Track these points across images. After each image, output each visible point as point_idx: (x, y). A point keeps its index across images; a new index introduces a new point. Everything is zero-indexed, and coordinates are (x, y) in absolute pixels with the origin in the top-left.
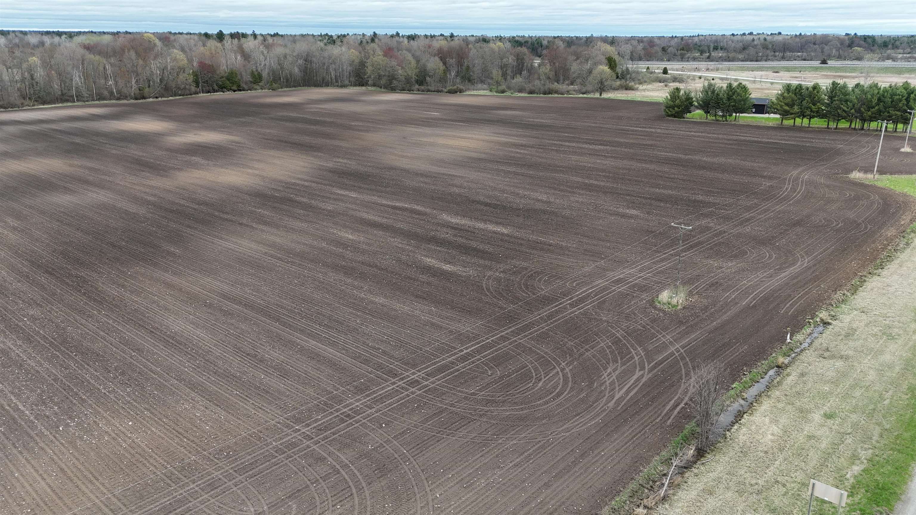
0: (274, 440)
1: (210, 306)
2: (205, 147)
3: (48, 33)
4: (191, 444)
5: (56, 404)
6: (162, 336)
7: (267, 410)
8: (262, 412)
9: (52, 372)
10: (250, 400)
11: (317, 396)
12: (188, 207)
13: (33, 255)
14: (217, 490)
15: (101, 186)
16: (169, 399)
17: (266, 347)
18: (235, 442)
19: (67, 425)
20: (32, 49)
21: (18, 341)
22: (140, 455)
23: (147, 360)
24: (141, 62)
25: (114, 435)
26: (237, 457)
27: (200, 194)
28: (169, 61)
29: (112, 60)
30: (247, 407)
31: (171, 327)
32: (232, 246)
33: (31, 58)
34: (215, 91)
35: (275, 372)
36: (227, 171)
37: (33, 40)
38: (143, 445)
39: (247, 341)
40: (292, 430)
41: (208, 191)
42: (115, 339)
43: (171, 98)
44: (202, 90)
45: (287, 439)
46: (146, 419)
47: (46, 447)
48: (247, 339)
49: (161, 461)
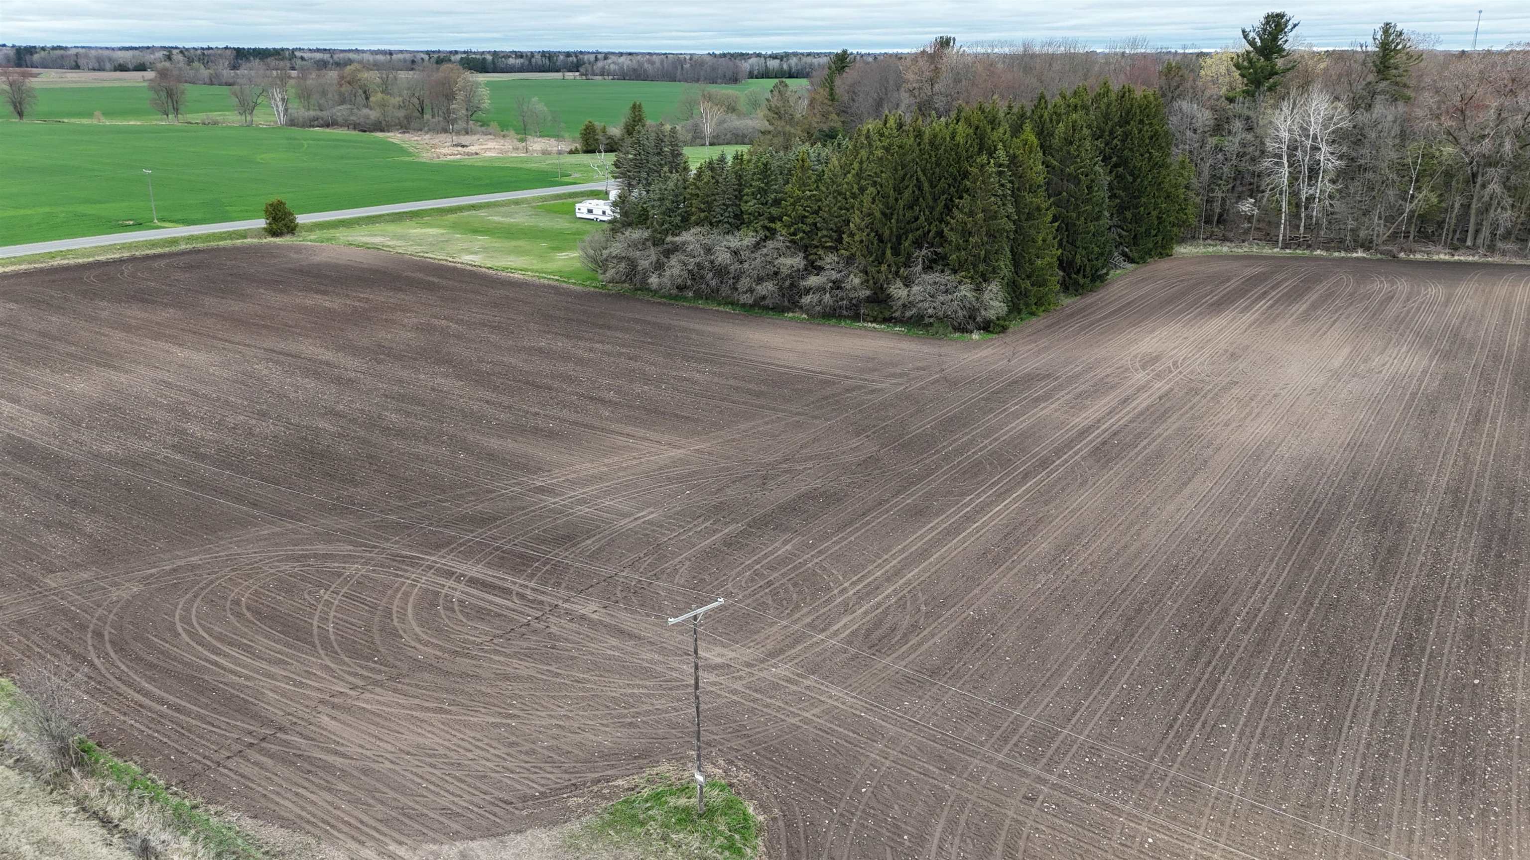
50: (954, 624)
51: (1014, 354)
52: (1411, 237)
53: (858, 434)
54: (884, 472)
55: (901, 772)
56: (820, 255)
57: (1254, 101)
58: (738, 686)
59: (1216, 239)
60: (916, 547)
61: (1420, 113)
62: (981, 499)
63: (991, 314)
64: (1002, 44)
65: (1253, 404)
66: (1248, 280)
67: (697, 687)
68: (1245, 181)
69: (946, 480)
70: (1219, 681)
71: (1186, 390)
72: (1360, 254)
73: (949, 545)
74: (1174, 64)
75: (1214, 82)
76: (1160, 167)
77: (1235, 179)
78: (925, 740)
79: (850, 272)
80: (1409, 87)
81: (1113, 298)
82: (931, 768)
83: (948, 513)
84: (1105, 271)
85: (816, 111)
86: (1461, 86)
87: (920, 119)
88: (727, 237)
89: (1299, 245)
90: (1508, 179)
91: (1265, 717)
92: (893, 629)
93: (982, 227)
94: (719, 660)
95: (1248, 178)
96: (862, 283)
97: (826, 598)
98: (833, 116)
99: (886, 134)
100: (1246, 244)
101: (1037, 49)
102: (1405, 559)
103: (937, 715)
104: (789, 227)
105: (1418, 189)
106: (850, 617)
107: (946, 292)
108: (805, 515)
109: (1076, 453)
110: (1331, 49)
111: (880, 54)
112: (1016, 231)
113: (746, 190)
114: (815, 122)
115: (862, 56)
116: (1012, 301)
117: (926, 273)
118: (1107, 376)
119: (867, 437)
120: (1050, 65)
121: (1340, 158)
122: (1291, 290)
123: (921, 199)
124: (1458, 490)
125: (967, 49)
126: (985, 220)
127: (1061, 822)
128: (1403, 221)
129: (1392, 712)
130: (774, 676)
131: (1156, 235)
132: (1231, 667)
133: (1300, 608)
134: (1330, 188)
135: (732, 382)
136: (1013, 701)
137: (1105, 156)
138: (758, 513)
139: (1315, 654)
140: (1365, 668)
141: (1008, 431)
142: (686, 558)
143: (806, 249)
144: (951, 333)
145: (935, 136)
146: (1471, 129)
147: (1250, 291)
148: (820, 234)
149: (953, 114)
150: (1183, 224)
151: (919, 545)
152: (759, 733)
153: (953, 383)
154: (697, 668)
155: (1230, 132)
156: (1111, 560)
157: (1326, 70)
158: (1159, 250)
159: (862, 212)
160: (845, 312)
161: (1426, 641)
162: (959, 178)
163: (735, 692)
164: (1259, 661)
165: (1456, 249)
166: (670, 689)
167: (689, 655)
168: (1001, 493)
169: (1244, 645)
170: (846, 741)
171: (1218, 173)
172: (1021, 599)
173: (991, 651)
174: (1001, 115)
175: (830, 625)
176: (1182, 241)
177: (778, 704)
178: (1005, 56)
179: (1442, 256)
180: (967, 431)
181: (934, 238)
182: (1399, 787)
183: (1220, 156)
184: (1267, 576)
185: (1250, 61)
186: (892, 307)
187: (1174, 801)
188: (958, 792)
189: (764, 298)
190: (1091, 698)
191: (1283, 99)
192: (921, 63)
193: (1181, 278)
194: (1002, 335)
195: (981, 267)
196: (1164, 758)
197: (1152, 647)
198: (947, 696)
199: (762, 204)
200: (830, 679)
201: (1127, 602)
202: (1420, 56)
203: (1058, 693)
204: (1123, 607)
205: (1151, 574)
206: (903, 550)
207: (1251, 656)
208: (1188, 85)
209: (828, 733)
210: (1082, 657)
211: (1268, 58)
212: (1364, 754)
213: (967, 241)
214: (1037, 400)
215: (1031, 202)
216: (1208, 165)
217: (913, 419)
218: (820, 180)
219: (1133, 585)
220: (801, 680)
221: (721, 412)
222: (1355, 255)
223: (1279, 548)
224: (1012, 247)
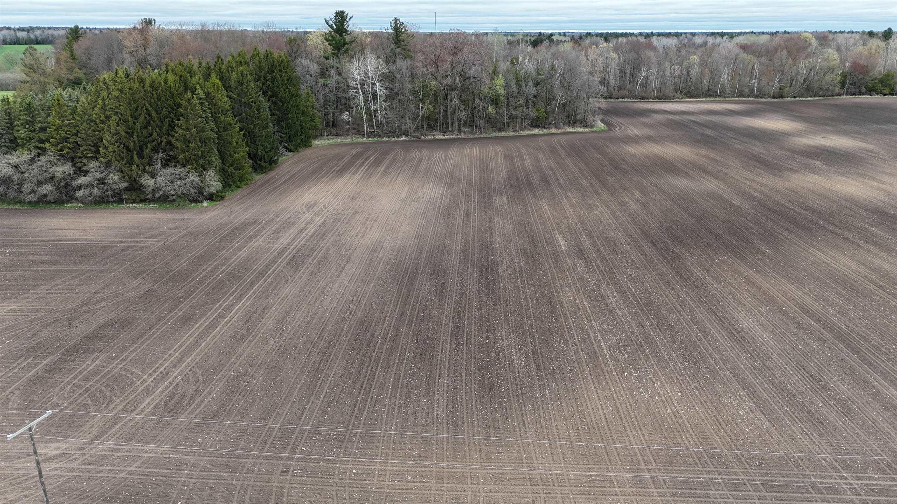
0: (813, 475)
1: (785, 313)
2: (831, 152)
3: (713, 34)
4: (727, 437)
5: (628, 353)
6: (730, 327)
7: (815, 440)
8: (809, 440)
9: (631, 326)
10: (799, 423)
11: (880, 452)
12: (793, 210)
13: (645, 225)
14: (739, 493)
15: (715, 176)
16: (719, 388)
17: (835, 376)
18: (771, 457)
19: (631, 374)
20: (696, 49)
21: (615, 292)
22: (680, 425)
23: (709, 344)
24: (790, 61)
25: (663, 398)
26: (769, 472)
27: (809, 200)
28: (819, 61)
29: (763, 59)
30: (793, 428)
31: (740, 322)
32: (828, 260)
33: (692, 57)
34: (861, 93)
35: (837, 405)
36: (847, 180)
37: (698, 40)
38: (684, 418)
39: (814, 361)
40: (838, 474)
41: (820, 198)
42: (688, 315)
43: (809, 98)
44: (847, 92)
45: (829, 481)
46: (694, 396)
47: (611, 384)
48: (815, 359)
49: (696, 440)
50: (223, 382)
51: (231, 212)
52: (425, 128)
53: (136, 277)
54: (159, 298)
55: (203, 483)
56: (84, 163)
57: (339, 59)
58: (75, 465)
59: (334, 135)
60: (190, 341)
61: (418, 64)
62: (227, 303)
63: (212, 190)
64: (188, 24)
65: (368, 222)
66: (353, 156)
67: (41, 476)
68: (342, 103)
69: (202, 295)
70: (375, 374)
71: (333, 220)
72: (404, 138)
73: (211, 336)
74: (292, 38)
75: (316, 48)
76: (296, 96)
77: (337, 102)
78: (215, 459)
79: (110, 173)
80: (411, 51)
81: (283, 173)
82: (222, 474)
83: (207, 316)
84: (276, 158)
85: (62, 67)
86: (433, 50)
87: (141, 71)
88: (6, 156)
89: (375, 136)
90: (461, 96)
91: (400, 385)
92: (183, 397)
93: (196, 137)
94: (56, 452)
95: (343, 101)
96: (120, 179)
97: (132, 389)
98: (77, 70)
99: (118, 81)
100: (349, 137)
101: (211, 28)
102: (449, 289)
103: (221, 441)
104: (56, 145)
105: (424, 103)
106: (152, 397)
107: (181, 179)
108: (106, 338)
109: (279, 265)
110: (371, 31)
111: (104, 29)
112: (218, 138)
113: (16, 123)
114: (63, 73)
115: (90, 30)
116: (224, 180)
117: (164, 168)
118: (289, 218)
119: (143, 278)
120: (220, 37)
121: (386, 88)
122: (375, 160)
123: (152, 122)
124: (465, 251)
125: (164, 27)
126: (197, 133)
127: (305, 479)
128: (420, 120)
129: (456, 366)
130: (102, 450)
131: (301, 135)
132: (380, 365)
133: (408, 324)
134: (384, 105)
135: (31, 258)
136: (265, 418)
137: (263, 91)
138: (69, 345)
139: (418, 346)
140: (441, 347)
141: (236, 259)
142: (16, 389)
143: (72, 159)
144: (189, 204)
145: (153, 82)
146: (441, 72)
147: (355, 162)
148: (81, 149)
149: (163, 68)
150: (314, 128)
151: (191, 339)
152: (97, 491)
153: (196, 235)
154: (38, 463)
155: (329, 76)
156: (309, 322)
157: (371, 42)
158: (304, 143)
159: (110, 132)
160: (111, 199)
161: (464, 327)
162: (175, 108)
163: (74, 470)
164: (392, 358)
165: (445, 132)
166: (19, 483)
167: (31, 455)
168: (239, 297)
169: (384, 351)
170: (162, 476)
171: (328, 98)
172: (261, 357)
173: (248, 393)
174: (195, 67)
175: (138, 405)
176: (316, 137)
177: (108, 468)
178: (191, 31)
179: (440, 137)
180: (210, 263)
181: (166, 146)
182: (464, 403)
183: (327, 89)
184: (390, 312)
185: (332, 37)
186: (145, 192)
187: (363, 446)
188: (241, 483)
189: (45, 196)
190: (311, 403)
191: (353, 58)
192: (134, 35)
193: (319, 158)
194: (222, 202)
195: (201, 162)
196: (354, 424)
197: (339, 365)
198: (225, 428)
199: (31, 131)
200: (144, 441)
201: (322, 343)
202: (413, 35)
203: (291, 406)
204: (320, 347)
205: (331, 325)
206: (181, 345)
207: (389, 356)
208: (303, 49)
209: (148, 476)
210: (302, 381)
211: (341, 35)
212: (447, 391)
213: (188, 146)
214: (251, 238)
215: (224, 120)
216: (321, 94)
217: (173, 261)
218: (75, 113)
219: (323, 333)
220: (122, 447)
221: (24, 280)
222: (401, 139)
223: (393, 296)
224: (218, 147)
